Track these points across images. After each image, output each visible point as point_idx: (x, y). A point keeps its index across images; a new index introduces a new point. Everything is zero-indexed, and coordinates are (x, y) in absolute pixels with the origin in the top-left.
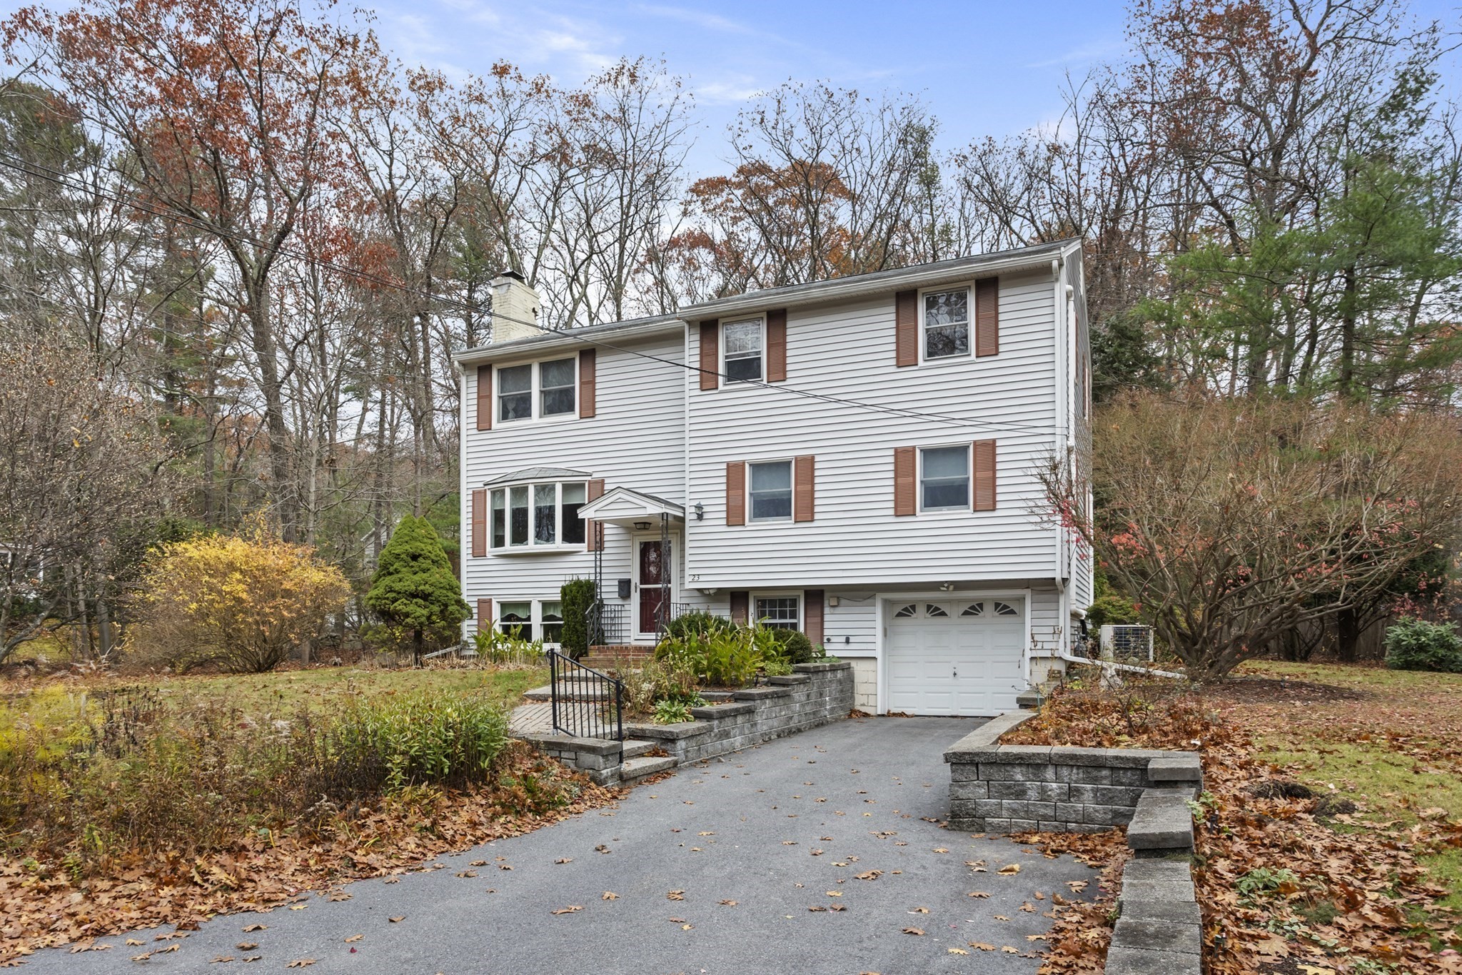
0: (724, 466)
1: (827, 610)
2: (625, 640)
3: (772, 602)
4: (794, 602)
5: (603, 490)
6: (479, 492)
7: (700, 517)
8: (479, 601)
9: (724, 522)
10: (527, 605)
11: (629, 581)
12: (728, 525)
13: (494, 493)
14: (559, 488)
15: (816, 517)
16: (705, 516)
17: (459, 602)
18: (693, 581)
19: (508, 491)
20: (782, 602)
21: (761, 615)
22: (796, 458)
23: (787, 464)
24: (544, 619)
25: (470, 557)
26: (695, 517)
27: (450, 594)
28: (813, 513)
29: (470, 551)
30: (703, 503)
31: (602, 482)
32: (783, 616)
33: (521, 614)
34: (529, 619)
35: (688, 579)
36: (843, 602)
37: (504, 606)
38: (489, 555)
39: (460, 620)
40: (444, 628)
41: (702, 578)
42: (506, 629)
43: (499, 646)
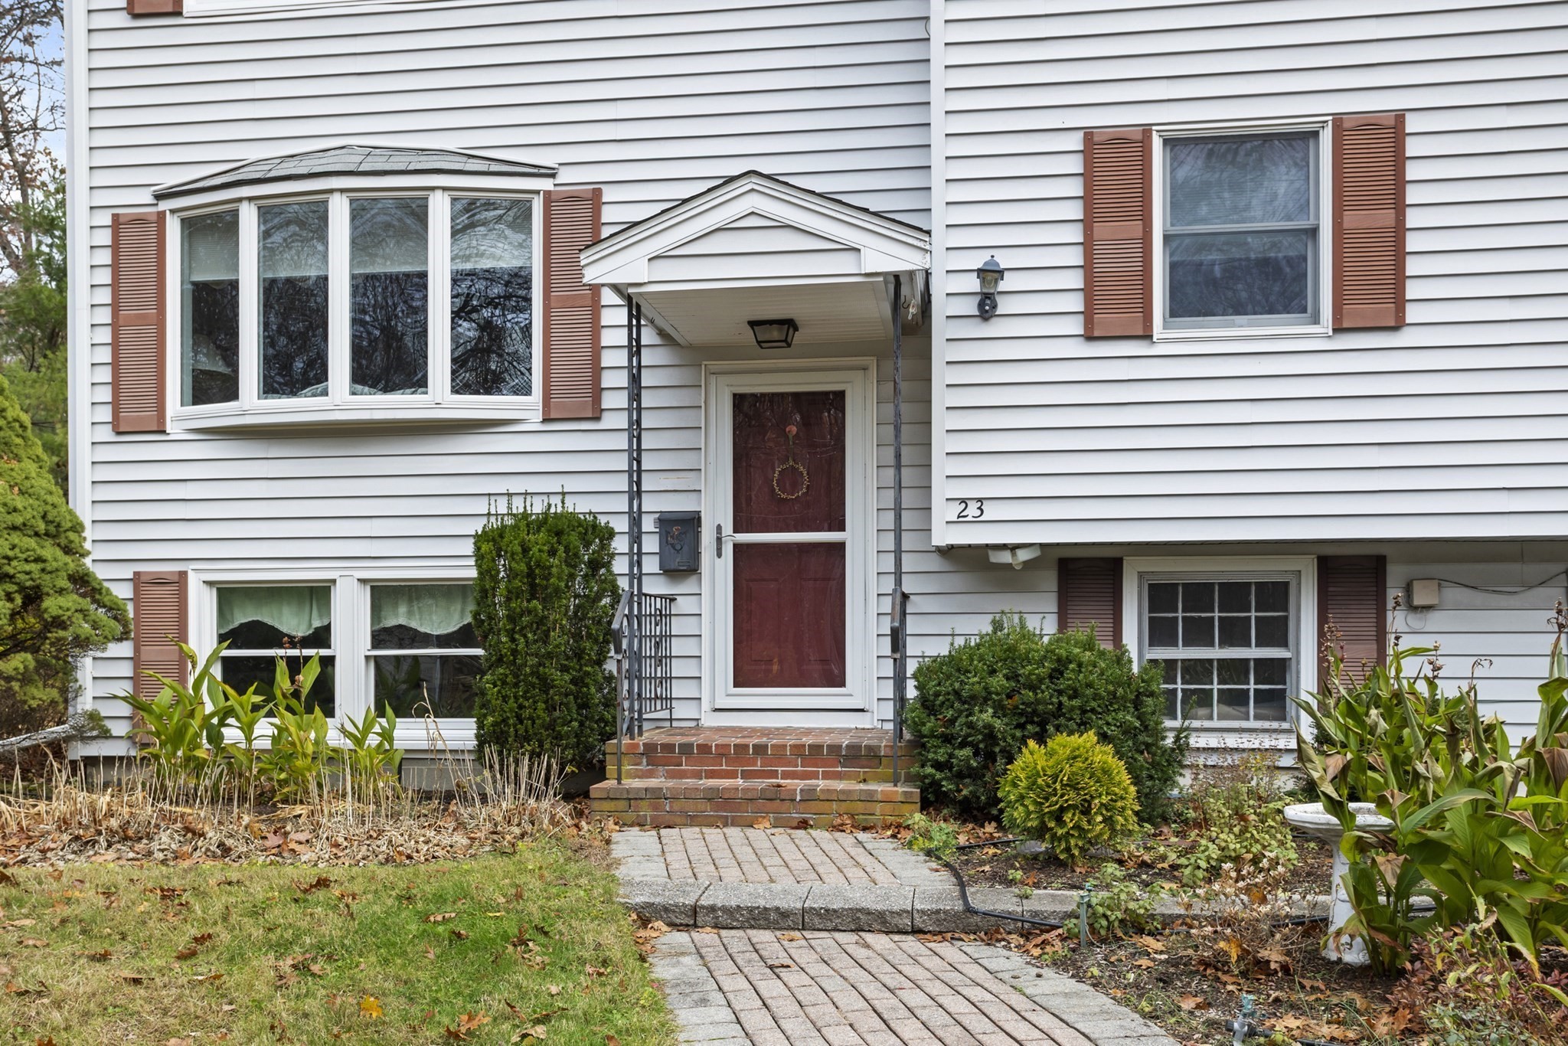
0: (1075, 142)
1: (1397, 620)
2: (681, 711)
3: (1198, 594)
4: (1276, 595)
5: (596, 223)
6: (140, 220)
7: (987, 307)
8: (137, 580)
9: (1076, 326)
10: (318, 594)
11: (692, 521)
12: (1089, 337)
13: (195, 227)
14: (440, 213)
15: (1413, 314)
16: (1004, 306)
17: (82, 581)
18: (961, 519)
19: (249, 221)
20: (1234, 594)
21: (1159, 633)
22: (1338, 120)
23: (1301, 139)
24: (380, 638)
25: (106, 434)
26: (970, 307)
27: (49, 551)
28: (1400, 302)
29: (105, 414)
30: (1004, 260)
31: (594, 198)
32: (1234, 634)
33: (292, 622)
34: (321, 637)
35: (942, 512)
36: (1452, 594)
37: (228, 595)
38: (173, 428)
39: (82, 644)
40: (25, 679)
41: (991, 512)
42: (238, 674)
43: (232, 734)
